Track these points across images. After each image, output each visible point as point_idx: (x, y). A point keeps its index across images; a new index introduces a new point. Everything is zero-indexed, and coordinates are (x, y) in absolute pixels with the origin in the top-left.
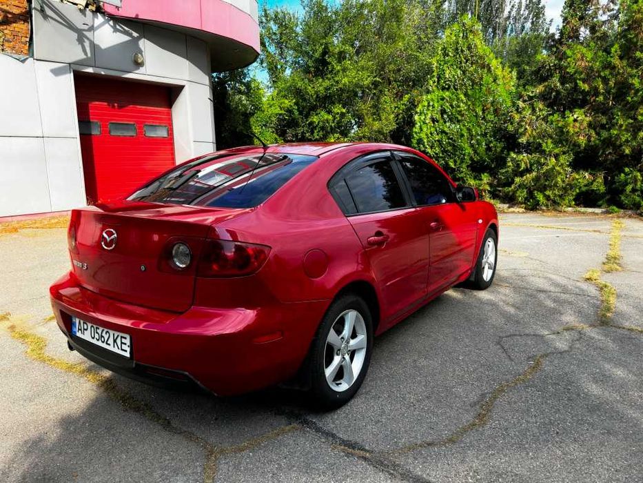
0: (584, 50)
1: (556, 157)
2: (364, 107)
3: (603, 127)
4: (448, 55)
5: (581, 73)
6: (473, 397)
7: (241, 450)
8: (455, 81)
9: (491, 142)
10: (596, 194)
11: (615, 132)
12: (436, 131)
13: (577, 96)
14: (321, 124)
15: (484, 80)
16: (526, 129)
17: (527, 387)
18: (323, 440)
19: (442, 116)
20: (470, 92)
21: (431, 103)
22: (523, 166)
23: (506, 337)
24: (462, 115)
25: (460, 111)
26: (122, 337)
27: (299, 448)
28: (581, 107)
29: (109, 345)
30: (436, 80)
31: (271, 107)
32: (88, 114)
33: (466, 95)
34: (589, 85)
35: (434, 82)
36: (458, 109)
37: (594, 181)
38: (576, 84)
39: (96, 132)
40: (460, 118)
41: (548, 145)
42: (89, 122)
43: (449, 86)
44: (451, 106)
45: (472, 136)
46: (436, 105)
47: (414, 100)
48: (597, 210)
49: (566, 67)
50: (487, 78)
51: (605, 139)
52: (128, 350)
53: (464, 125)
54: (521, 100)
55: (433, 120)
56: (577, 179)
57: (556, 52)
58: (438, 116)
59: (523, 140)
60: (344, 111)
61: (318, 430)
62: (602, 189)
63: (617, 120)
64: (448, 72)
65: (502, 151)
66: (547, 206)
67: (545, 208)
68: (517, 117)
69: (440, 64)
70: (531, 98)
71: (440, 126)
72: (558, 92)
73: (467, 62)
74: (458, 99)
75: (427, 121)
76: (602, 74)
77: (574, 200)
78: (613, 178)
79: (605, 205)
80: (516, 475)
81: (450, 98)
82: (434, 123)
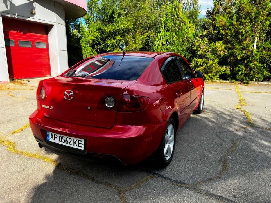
0: (223, 17)
1: (213, 60)
2: (129, 37)
3: (229, 48)
4: (168, 17)
5: (221, 27)
6: (218, 158)
7: (133, 189)
8: (171, 28)
9: (186, 54)
10: (227, 75)
11: (235, 51)
12: (164, 48)
13: (219, 36)
14: (111, 44)
15: (183, 28)
16: (201, 49)
17: (236, 153)
18: (166, 181)
19: (166, 42)
20: (177, 33)
21: (162, 37)
22: (199, 64)
23: (218, 133)
24: (175, 42)
25: (174, 41)
26: (79, 141)
27: (158, 186)
28: (221, 40)
29: (71, 144)
30: (163, 27)
31: (89, 36)
32: (8, 36)
33: (176, 34)
34: (225, 31)
35: (163, 28)
36: (173, 40)
37: (226, 70)
38: (219, 31)
39: (12, 45)
40: (174, 43)
41: (209, 55)
42: (9, 40)
43: (169, 30)
44: (170, 38)
45: (178, 51)
46: (164, 38)
47: (149, 36)
48: (228, 81)
49: (216, 24)
50: (184, 27)
51: (231, 53)
52: (83, 146)
53: (175, 47)
54: (198, 37)
55: (163, 44)
56: (220, 69)
57: (211, 18)
58: (165, 43)
59: (199, 53)
60: (121, 39)
61: (162, 177)
62: (229, 73)
63: (236, 46)
64: (168, 24)
65: (190, 57)
66: (209, 80)
67: (207, 80)
68: (197, 44)
69: (165, 21)
70: (201, 36)
71: (166, 47)
72: (212, 34)
73: (176, 20)
74: (173, 35)
75: (160, 45)
76: (230, 27)
77: (219, 77)
78: (233, 69)
79: (230, 79)
80: (250, 189)
81: (170, 35)
82: (163, 45)
